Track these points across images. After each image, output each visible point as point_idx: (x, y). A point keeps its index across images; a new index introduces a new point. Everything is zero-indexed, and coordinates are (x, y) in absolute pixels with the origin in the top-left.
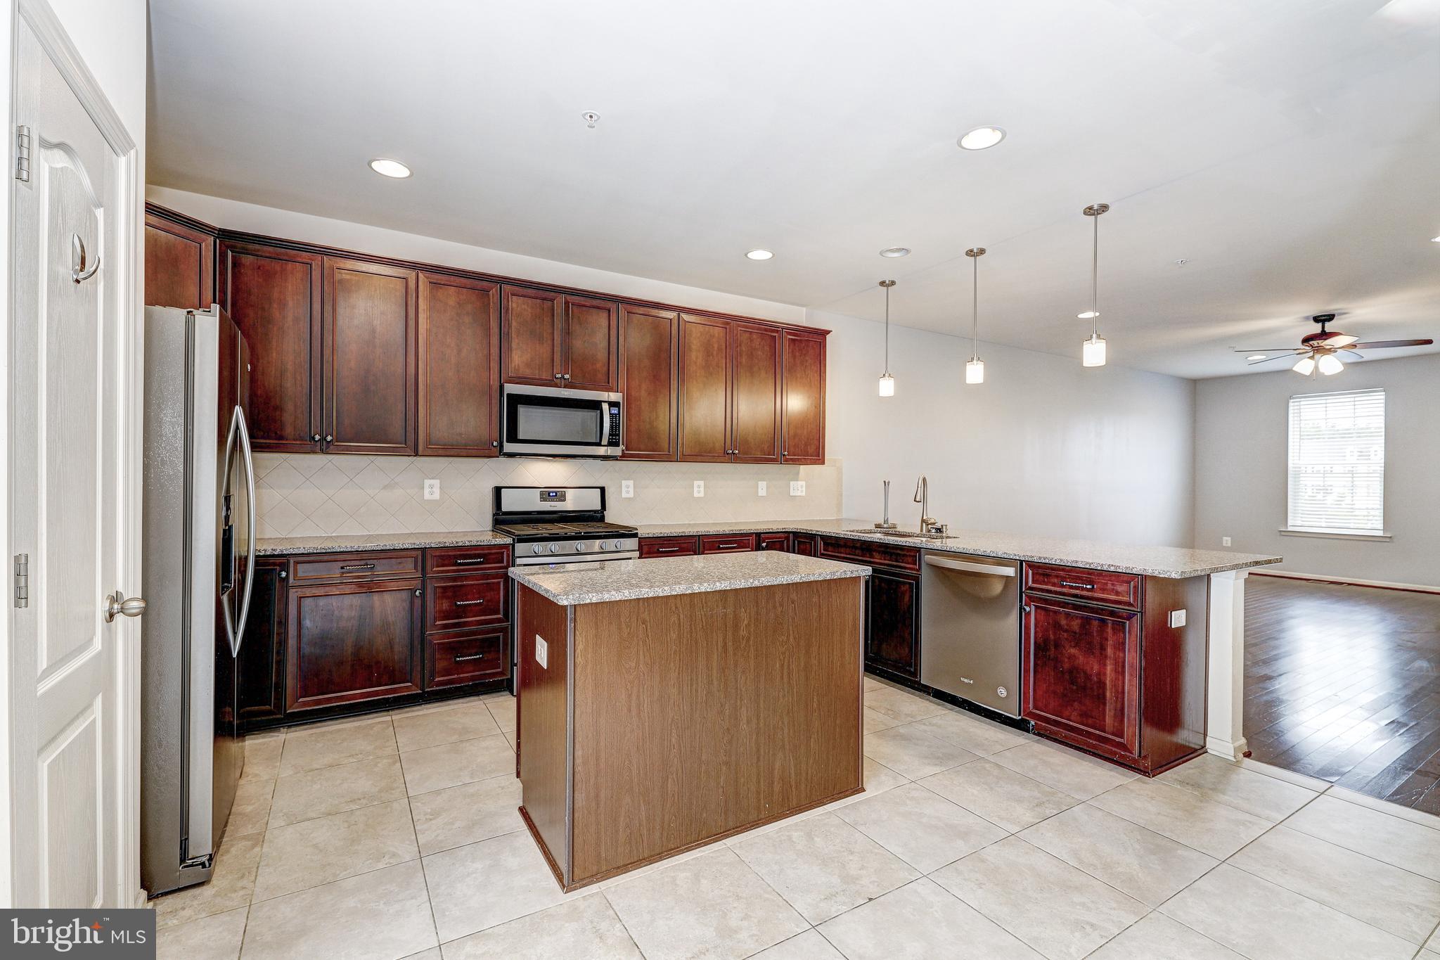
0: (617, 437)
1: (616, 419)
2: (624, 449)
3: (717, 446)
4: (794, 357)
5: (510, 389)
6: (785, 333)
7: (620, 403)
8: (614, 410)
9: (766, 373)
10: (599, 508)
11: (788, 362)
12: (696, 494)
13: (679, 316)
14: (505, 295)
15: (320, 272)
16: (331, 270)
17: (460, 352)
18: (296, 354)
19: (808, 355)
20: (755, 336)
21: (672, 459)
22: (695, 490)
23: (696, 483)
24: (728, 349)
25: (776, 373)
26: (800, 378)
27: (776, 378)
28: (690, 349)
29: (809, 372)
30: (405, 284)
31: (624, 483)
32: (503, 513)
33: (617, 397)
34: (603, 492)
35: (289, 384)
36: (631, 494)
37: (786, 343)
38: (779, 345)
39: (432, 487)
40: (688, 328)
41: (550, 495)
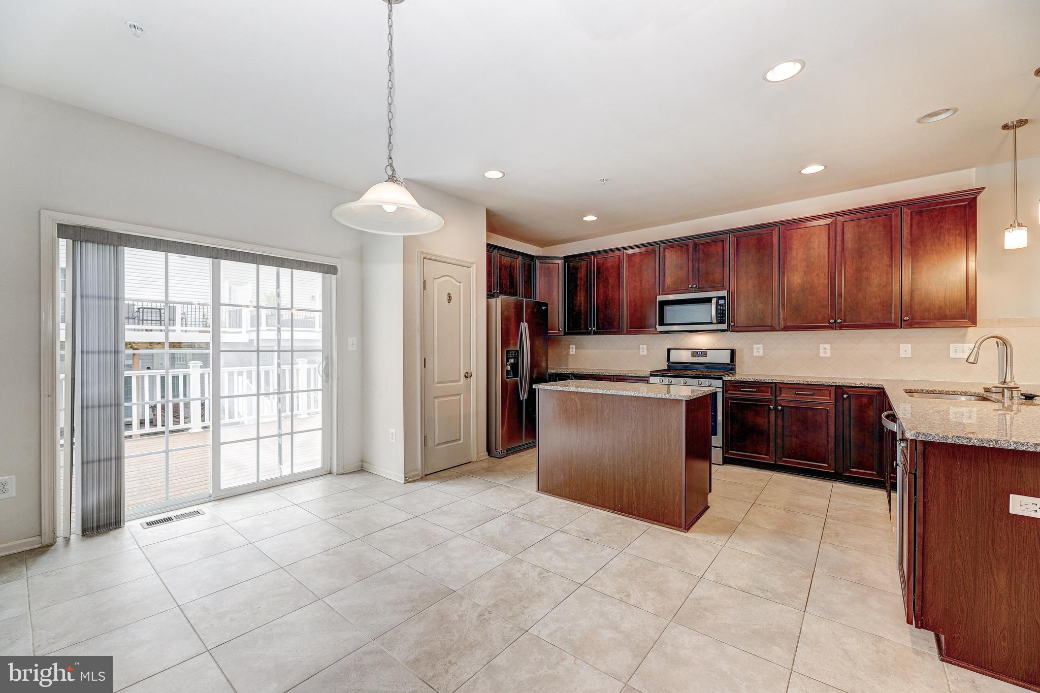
0: (724, 318)
1: (723, 307)
2: (734, 325)
3: (820, 317)
4: (921, 228)
5: (660, 298)
6: (905, 210)
7: (725, 297)
8: (722, 302)
9: (879, 250)
10: (729, 362)
11: (911, 234)
12: (822, 354)
13: (779, 228)
14: (662, 250)
15: (591, 263)
16: (594, 260)
17: (641, 283)
18: (585, 297)
19: (944, 222)
20: (863, 222)
21: (775, 330)
22: (821, 351)
23: (821, 346)
24: (831, 241)
25: (893, 248)
26: (931, 245)
27: (893, 252)
28: (791, 249)
29: (946, 237)
30: (619, 258)
31: (755, 346)
32: (671, 362)
33: (724, 293)
34: (733, 352)
35: (582, 309)
36: (761, 354)
37: (907, 218)
38: (896, 222)
39: (643, 348)
40: (788, 234)
41: (697, 354)
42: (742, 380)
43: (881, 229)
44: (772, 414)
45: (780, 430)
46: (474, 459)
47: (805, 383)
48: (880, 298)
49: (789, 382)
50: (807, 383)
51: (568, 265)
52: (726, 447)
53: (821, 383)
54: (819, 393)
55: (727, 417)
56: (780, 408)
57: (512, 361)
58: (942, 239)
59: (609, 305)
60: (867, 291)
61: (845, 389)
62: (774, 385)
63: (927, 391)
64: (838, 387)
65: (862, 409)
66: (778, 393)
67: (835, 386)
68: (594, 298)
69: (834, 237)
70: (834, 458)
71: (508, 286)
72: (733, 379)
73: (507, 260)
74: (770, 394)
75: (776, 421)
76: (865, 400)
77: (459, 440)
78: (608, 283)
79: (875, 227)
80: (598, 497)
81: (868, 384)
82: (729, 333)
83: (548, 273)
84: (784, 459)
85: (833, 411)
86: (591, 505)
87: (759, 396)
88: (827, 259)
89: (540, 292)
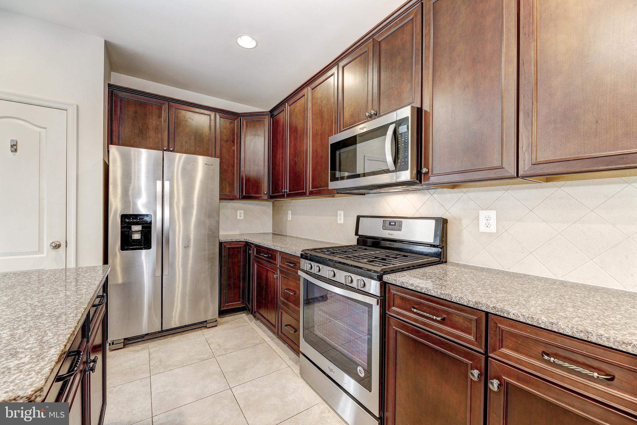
2: (428, 172)
5: (332, 140)
7: (408, 118)
8: (403, 129)
15: (285, 112)
16: (288, 108)
17: (322, 125)
30: (305, 98)
31: (483, 214)
34: (442, 223)
35: (280, 168)
36: (493, 229)
39: (340, 215)
41: (390, 224)
50: (582, 336)
51: (273, 120)
66: (493, 342)
68: (287, 154)
71: (193, 144)
78: (297, 133)
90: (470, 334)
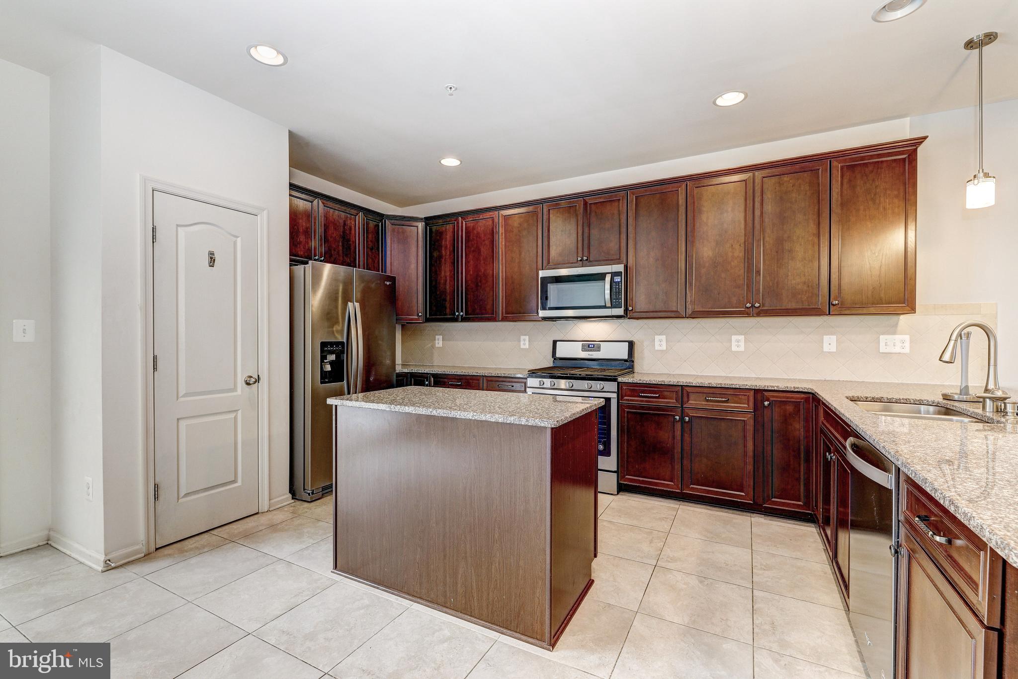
0: (620, 300)
1: (619, 286)
2: (632, 310)
3: (734, 300)
4: (853, 187)
5: (542, 274)
6: (835, 163)
7: (622, 272)
8: (617, 279)
9: (805, 215)
10: (626, 357)
11: (841, 195)
12: (734, 348)
13: (687, 185)
14: (545, 210)
15: (458, 226)
16: (462, 223)
17: (520, 254)
18: (451, 271)
19: (879, 180)
20: (786, 178)
21: (680, 316)
22: (734, 344)
23: (734, 338)
24: (748, 202)
25: (820, 212)
26: (865, 210)
27: (821, 218)
28: (700, 212)
29: (882, 199)
30: (493, 221)
31: (657, 338)
32: (558, 358)
33: (620, 268)
34: (631, 345)
35: (448, 287)
36: (664, 348)
37: (836, 174)
38: (823, 178)
39: (524, 340)
40: (697, 193)
41: (589, 347)
42: (641, 382)
43: (807, 188)
44: (678, 426)
45: (686, 448)
46: (264, 506)
47: (718, 386)
48: (805, 275)
49: (698, 385)
50: (719, 386)
51: (430, 230)
52: (621, 472)
53: (738, 387)
54: (735, 399)
55: (623, 431)
56: (687, 419)
57: (332, 357)
58: (877, 201)
59: (481, 282)
60: (789, 267)
61: (766, 394)
62: (680, 388)
63: (873, 398)
64: (757, 392)
65: (786, 419)
66: (685, 399)
67: (754, 389)
68: (462, 273)
69: (752, 198)
70: (752, 483)
71: (341, 252)
72: (630, 380)
73: (338, 214)
74: (675, 401)
75: (682, 435)
76: (790, 408)
77: (234, 481)
78: (479, 252)
79: (800, 184)
80: (421, 584)
81: (794, 387)
82: (626, 321)
83: (403, 240)
84: (692, 486)
85: (752, 422)
86: (411, 598)
87: (662, 402)
88: (742, 226)
89: (391, 263)
90: (673, 400)
